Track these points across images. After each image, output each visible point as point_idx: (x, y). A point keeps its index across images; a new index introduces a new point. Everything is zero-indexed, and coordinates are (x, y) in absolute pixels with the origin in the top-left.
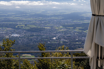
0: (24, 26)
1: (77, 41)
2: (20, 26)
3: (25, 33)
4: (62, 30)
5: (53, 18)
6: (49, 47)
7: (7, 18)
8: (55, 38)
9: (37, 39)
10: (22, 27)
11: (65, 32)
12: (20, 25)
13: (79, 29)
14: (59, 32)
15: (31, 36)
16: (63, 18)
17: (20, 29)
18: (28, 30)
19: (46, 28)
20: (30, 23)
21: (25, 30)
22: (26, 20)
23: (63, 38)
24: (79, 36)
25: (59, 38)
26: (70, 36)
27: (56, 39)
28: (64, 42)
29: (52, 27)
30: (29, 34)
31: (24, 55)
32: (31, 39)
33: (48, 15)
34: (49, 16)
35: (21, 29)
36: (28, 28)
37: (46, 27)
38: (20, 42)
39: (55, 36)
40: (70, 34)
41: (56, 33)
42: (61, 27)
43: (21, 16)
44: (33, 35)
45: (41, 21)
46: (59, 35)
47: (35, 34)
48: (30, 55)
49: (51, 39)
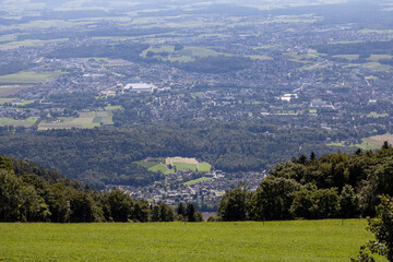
0: (171, 49)
1: (373, 108)
2: (156, 51)
3: (175, 77)
4: (317, 65)
5: (280, 19)
6: (264, 129)
7: (107, 23)
8: (287, 98)
9: (220, 101)
10: (165, 54)
11: (326, 71)
12: (158, 46)
13: (380, 61)
14: (306, 74)
15: (198, 88)
16: (321, 19)
17: (155, 61)
18: (188, 68)
19: (253, 57)
20: (194, 39)
21: (175, 65)
22: (179, 30)
23: (318, 96)
24: (381, 89)
25: (304, 98)
26: (344, 90)
27: (293, 100)
28: (322, 111)
29: (277, 54)
30: (190, 80)
31: (169, 161)
32: (198, 101)
33: (261, 8)
34: (265, 14)
35: (161, 62)
36: (186, 59)
37: (255, 53)
38: (155, 111)
39: (289, 90)
40: (348, 79)
41: (294, 78)
42: (312, 53)
43: (161, 14)
44: (206, 87)
45: (234, 31)
46: (303, 84)
47: (212, 82)
48: (193, 161)
49: (272, 101)
